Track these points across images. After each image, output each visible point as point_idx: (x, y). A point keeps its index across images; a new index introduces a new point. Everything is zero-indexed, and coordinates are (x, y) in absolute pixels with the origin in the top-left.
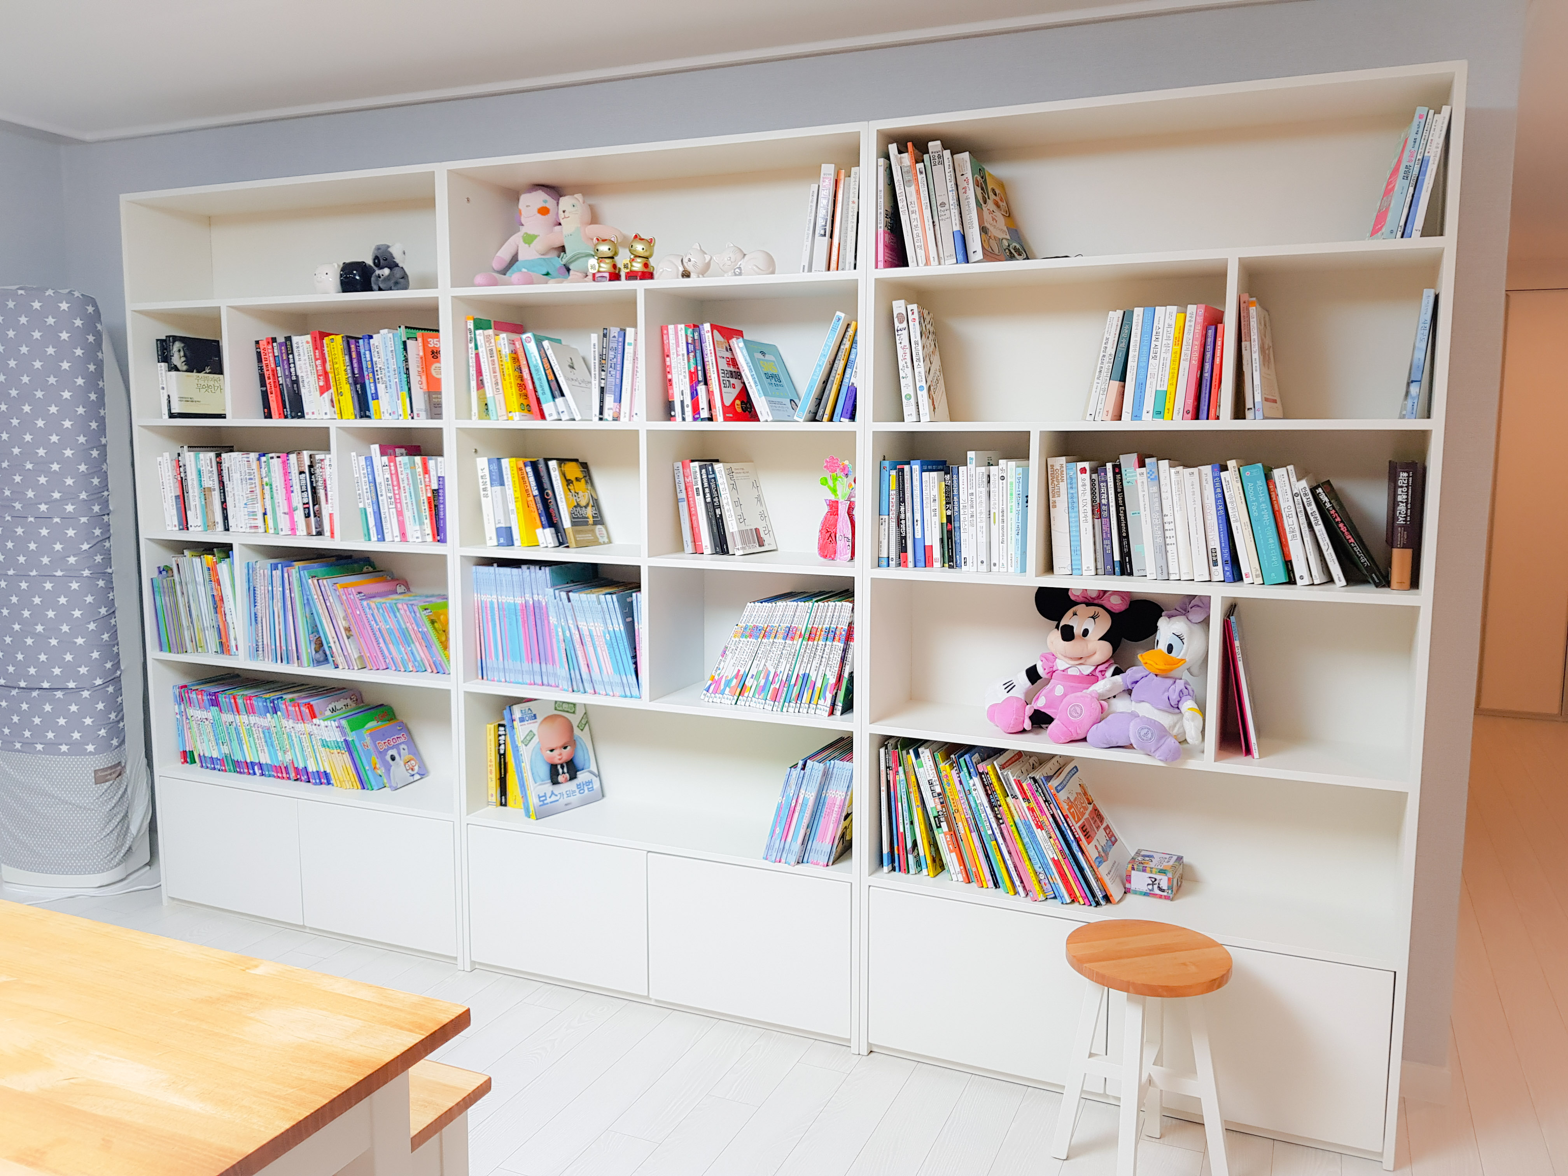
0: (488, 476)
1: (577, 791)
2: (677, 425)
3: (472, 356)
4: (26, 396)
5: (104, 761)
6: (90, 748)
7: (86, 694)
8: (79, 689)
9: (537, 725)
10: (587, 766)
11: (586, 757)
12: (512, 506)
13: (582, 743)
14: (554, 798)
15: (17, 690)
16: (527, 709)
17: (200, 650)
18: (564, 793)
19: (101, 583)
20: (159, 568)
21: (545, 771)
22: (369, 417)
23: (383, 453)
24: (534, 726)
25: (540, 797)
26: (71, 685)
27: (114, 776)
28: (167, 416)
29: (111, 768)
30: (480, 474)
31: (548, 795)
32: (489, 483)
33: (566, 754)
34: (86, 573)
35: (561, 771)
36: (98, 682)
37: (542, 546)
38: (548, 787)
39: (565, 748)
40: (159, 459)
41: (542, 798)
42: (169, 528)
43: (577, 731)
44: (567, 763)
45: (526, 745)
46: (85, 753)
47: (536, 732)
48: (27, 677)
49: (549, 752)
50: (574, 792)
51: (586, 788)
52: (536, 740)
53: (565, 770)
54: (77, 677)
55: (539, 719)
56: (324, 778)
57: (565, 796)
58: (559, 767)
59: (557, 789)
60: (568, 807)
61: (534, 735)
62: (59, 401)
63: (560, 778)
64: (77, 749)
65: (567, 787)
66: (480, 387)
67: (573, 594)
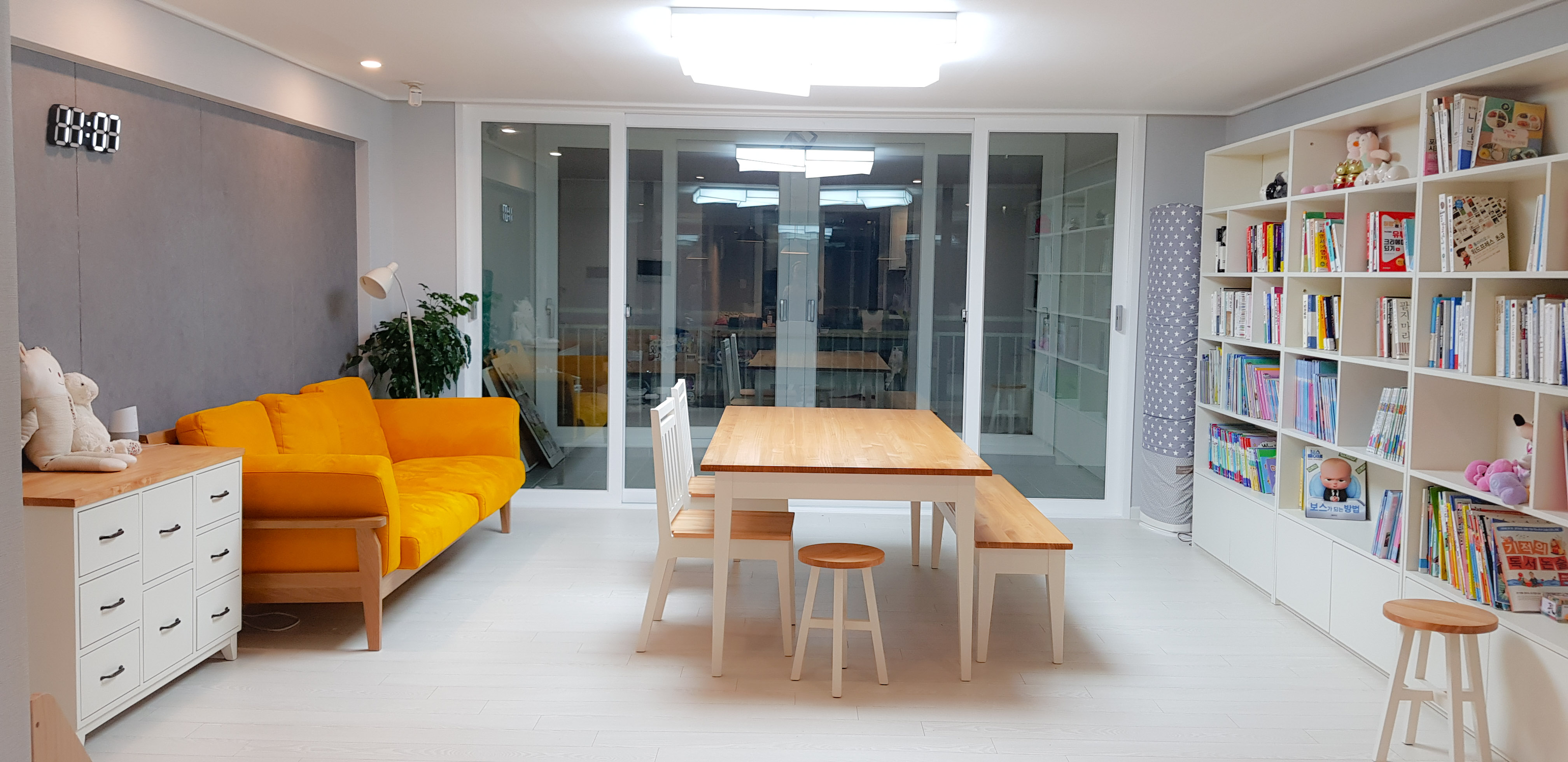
0: (1307, 306)
1: (1345, 510)
2: (1370, 274)
3: (1304, 234)
4: (1165, 261)
5: (1184, 462)
6: (1176, 453)
7: (1176, 423)
8: (1173, 420)
9: (1322, 462)
10: (1357, 496)
11: (1358, 490)
12: (1318, 324)
13: (1356, 481)
14: (1323, 508)
15: (1158, 419)
16: (1316, 451)
17: (1215, 403)
18: (1333, 508)
19: (1190, 363)
20: (1204, 355)
21: (1320, 490)
22: (1279, 271)
23: (1276, 292)
24: (1319, 462)
25: (1312, 505)
26: (1170, 417)
27: (1187, 472)
28: (1217, 271)
29: (1186, 467)
30: (1304, 304)
31: (1318, 506)
32: (1307, 310)
33: (1340, 485)
34: (1182, 357)
35: (1333, 494)
36: (1183, 417)
37: (1325, 349)
38: (1320, 501)
39: (1341, 481)
40: (1212, 295)
41: (1314, 506)
42: (1213, 334)
43: (1354, 473)
44: (1340, 491)
45: (1309, 472)
46: (1173, 455)
47: (1319, 465)
48: (1163, 412)
49: (1326, 480)
50: (1342, 509)
51: (1352, 510)
52: (1318, 470)
53: (1337, 494)
54: (1173, 413)
55: (1324, 459)
56: (1247, 483)
57: (1333, 510)
58: (1333, 491)
59: (1327, 504)
60: (1333, 517)
61: (1318, 467)
62: (1178, 264)
63: (1332, 498)
64: (1170, 453)
65: (1334, 505)
66: (1306, 253)
67: (1321, 378)
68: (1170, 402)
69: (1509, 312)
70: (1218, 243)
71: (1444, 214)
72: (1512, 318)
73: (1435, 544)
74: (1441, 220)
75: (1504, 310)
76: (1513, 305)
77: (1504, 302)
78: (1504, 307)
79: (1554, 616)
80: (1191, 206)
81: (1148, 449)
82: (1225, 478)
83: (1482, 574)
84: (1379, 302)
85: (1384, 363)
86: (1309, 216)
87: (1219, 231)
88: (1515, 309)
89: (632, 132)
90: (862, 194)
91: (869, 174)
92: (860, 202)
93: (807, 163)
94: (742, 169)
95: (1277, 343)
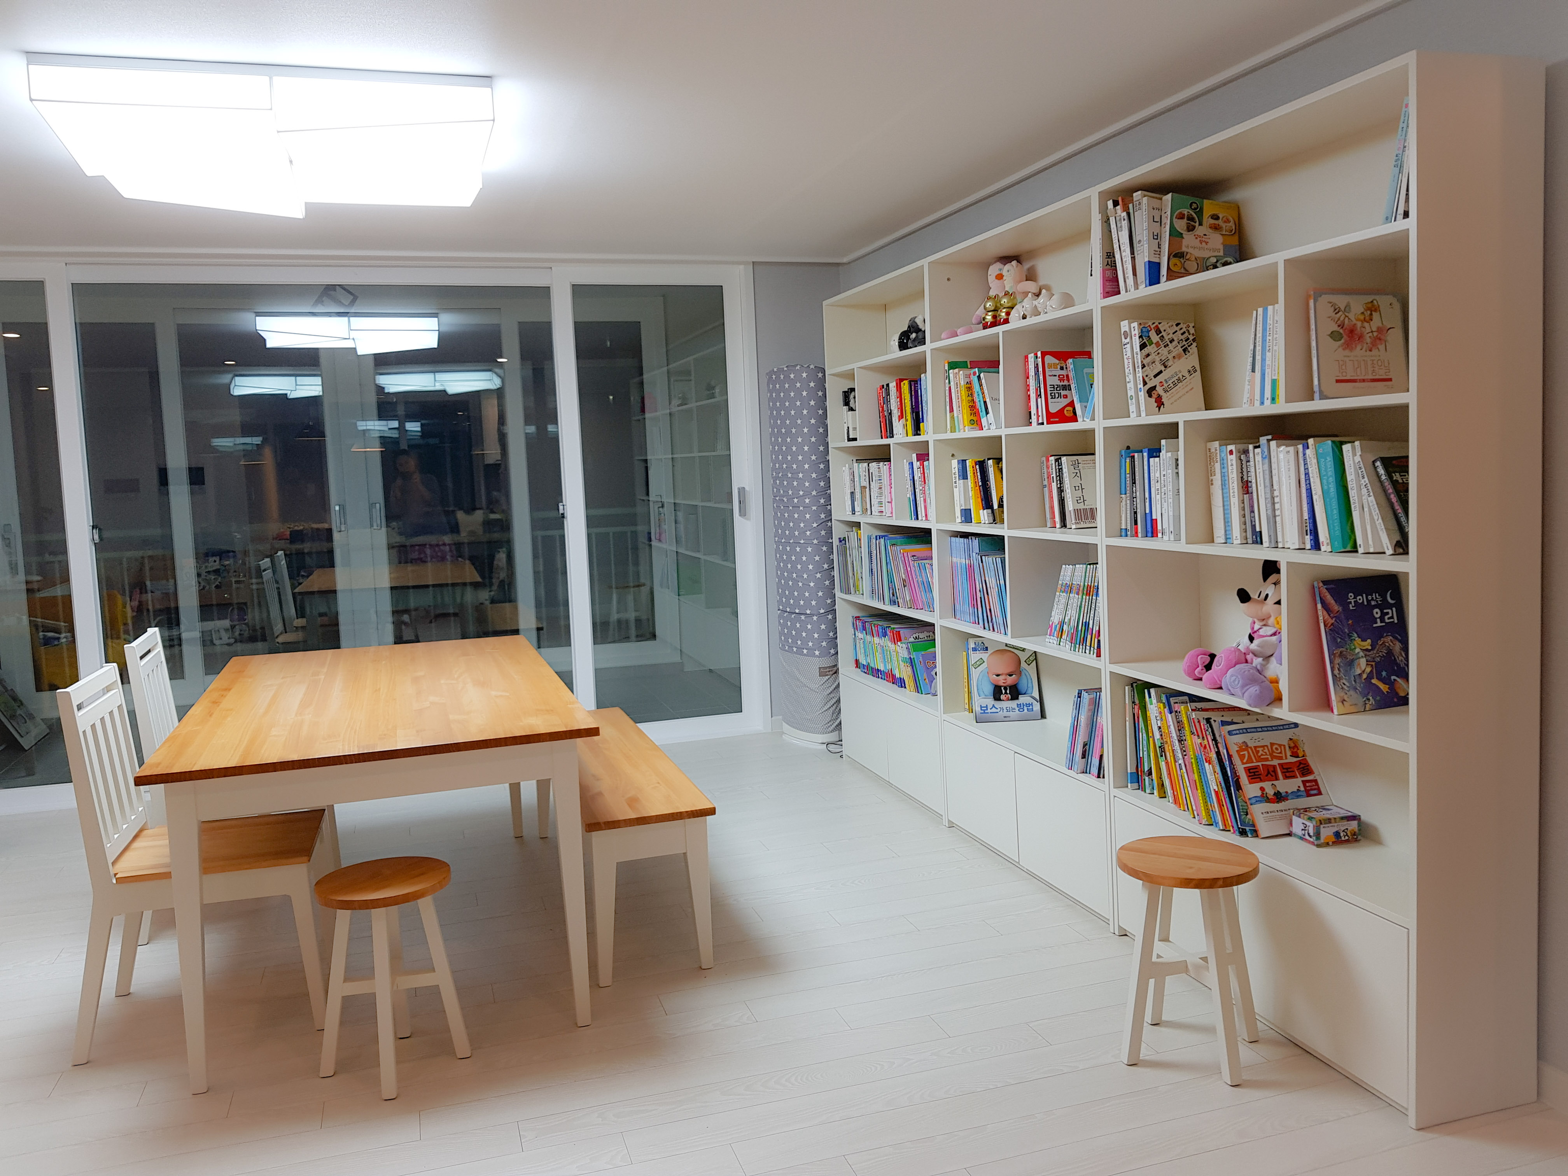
0: (957, 473)
1: (1017, 709)
3: (947, 388)
4: (788, 433)
5: (827, 662)
6: (817, 653)
7: (815, 618)
8: (812, 615)
9: (987, 655)
10: (1029, 691)
11: (1030, 685)
12: (971, 493)
13: (1027, 674)
14: (994, 710)
15: (794, 615)
16: (980, 643)
17: (857, 592)
18: (1005, 708)
19: (824, 548)
20: (840, 538)
21: (989, 689)
22: (920, 435)
23: (918, 460)
24: (985, 656)
25: (981, 707)
26: (808, 612)
27: (831, 673)
28: (846, 441)
29: (829, 667)
30: (953, 472)
31: (989, 707)
32: (957, 478)
33: (1010, 680)
34: (815, 542)
35: (1004, 691)
36: (822, 611)
37: (983, 522)
38: (990, 702)
39: (1010, 675)
40: (844, 468)
41: (984, 709)
42: (847, 513)
43: (1023, 665)
44: (1011, 687)
45: (975, 668)
46: (814, 655)
47: (985, 660)
48: (800, 607)
49: (994, 676)
50: (1014, 709)
51: (1025, 708)
52: (985, 665)
53: (1008, 692)
54: (811, 607)
55: (990, 651)
56: (901, 683)
57: (1005, 710)
58: (1002, 688)
59: (998, 704)
60: (1006, 719)
61: (984, 662)
62: (803, 435)
63: (1002, 697)
64: (811, 654)
65: (1006, 704)
66: (952, 410)
67: (983, 557)
68: (807, 594)
69: (1225, 461)
70: (846, 408)
71: (1128, 346)
72: (1230, 468)
73: (1145, 753)
74: (1125, 354)
75: (1219, 460)
76: (1231, 452)
77: (1218, 449)
78: (1218, 455)
79: (1311, 840)
80: (812, 366)
81: (786, 651)
82: (875, 678)
83: (1217, 793)
84: (1045, 462)
85: (1058, 535)
86: (953, 365)
87: (845, 395)
88: (1233, 457)
89: (80, 291)
90: (441, 376)
91: (436, 346)
92: (438, 387)
93: (353, 334)
94: (269, 345)
95: (924, 519)
